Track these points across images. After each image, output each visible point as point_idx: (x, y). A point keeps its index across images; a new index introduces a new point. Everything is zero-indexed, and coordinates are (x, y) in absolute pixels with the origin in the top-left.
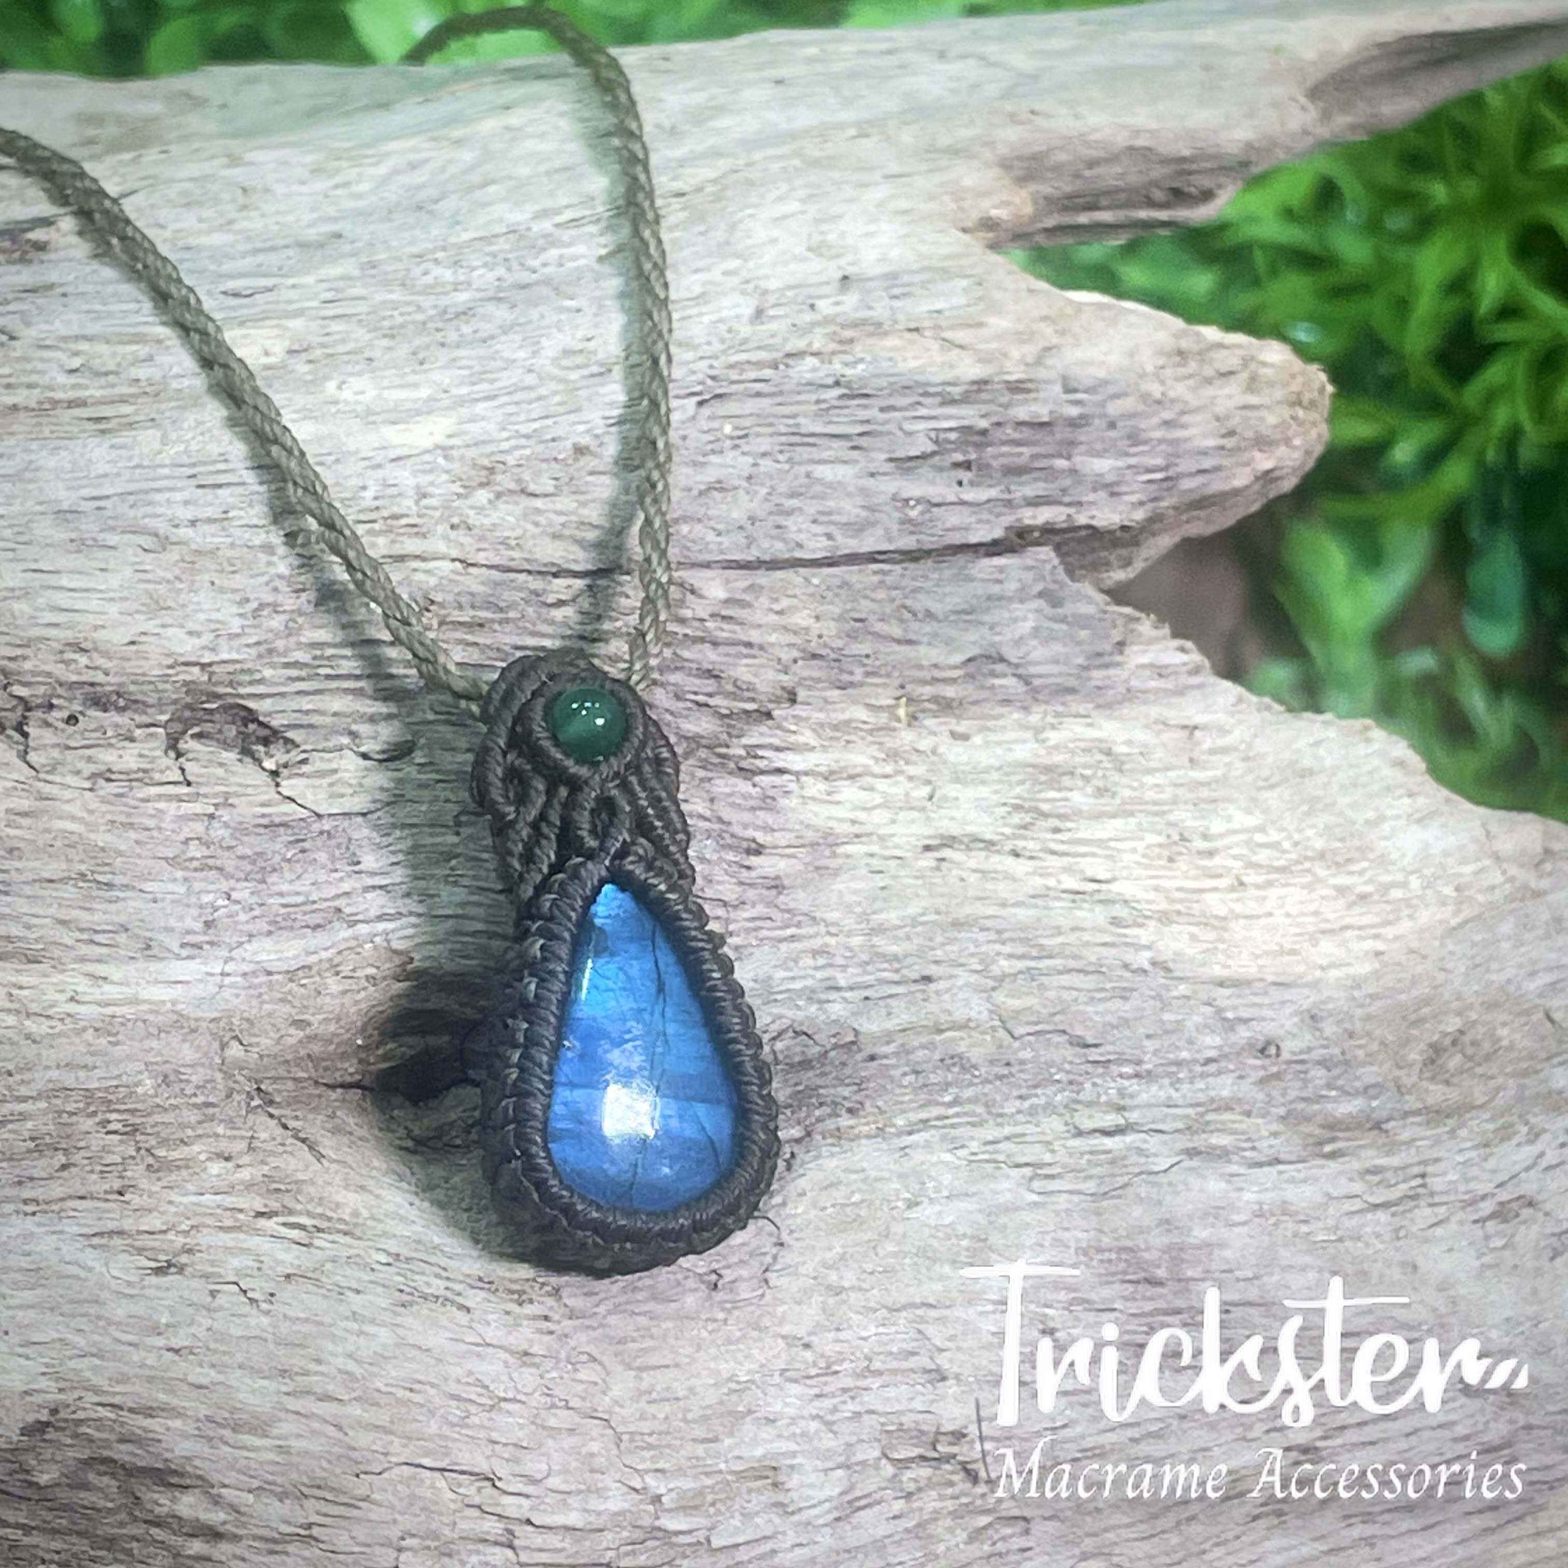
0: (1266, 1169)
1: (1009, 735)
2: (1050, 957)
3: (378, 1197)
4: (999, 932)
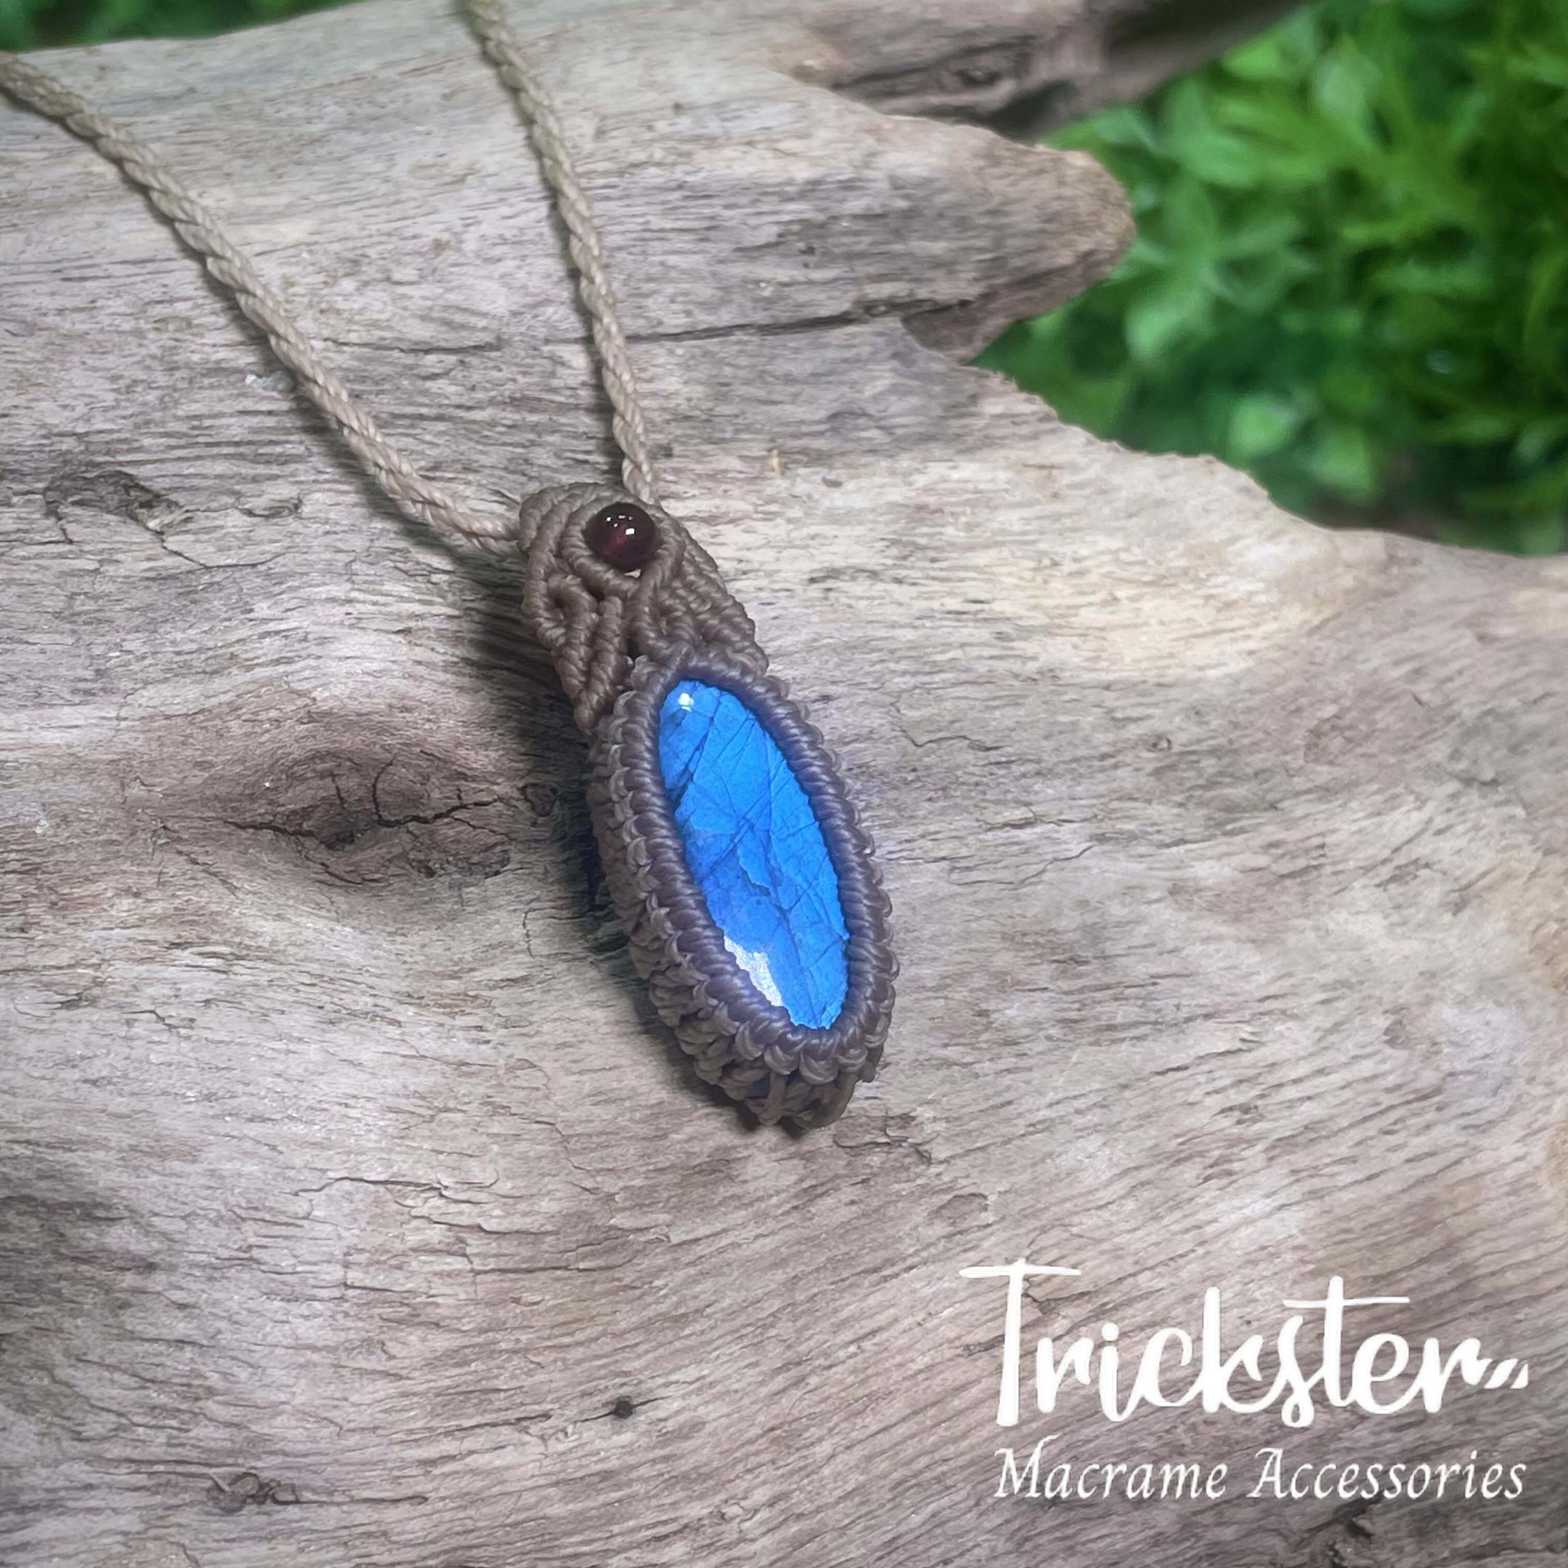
0: (1174, 850)
1: (878, 480)
2: (943, 671)
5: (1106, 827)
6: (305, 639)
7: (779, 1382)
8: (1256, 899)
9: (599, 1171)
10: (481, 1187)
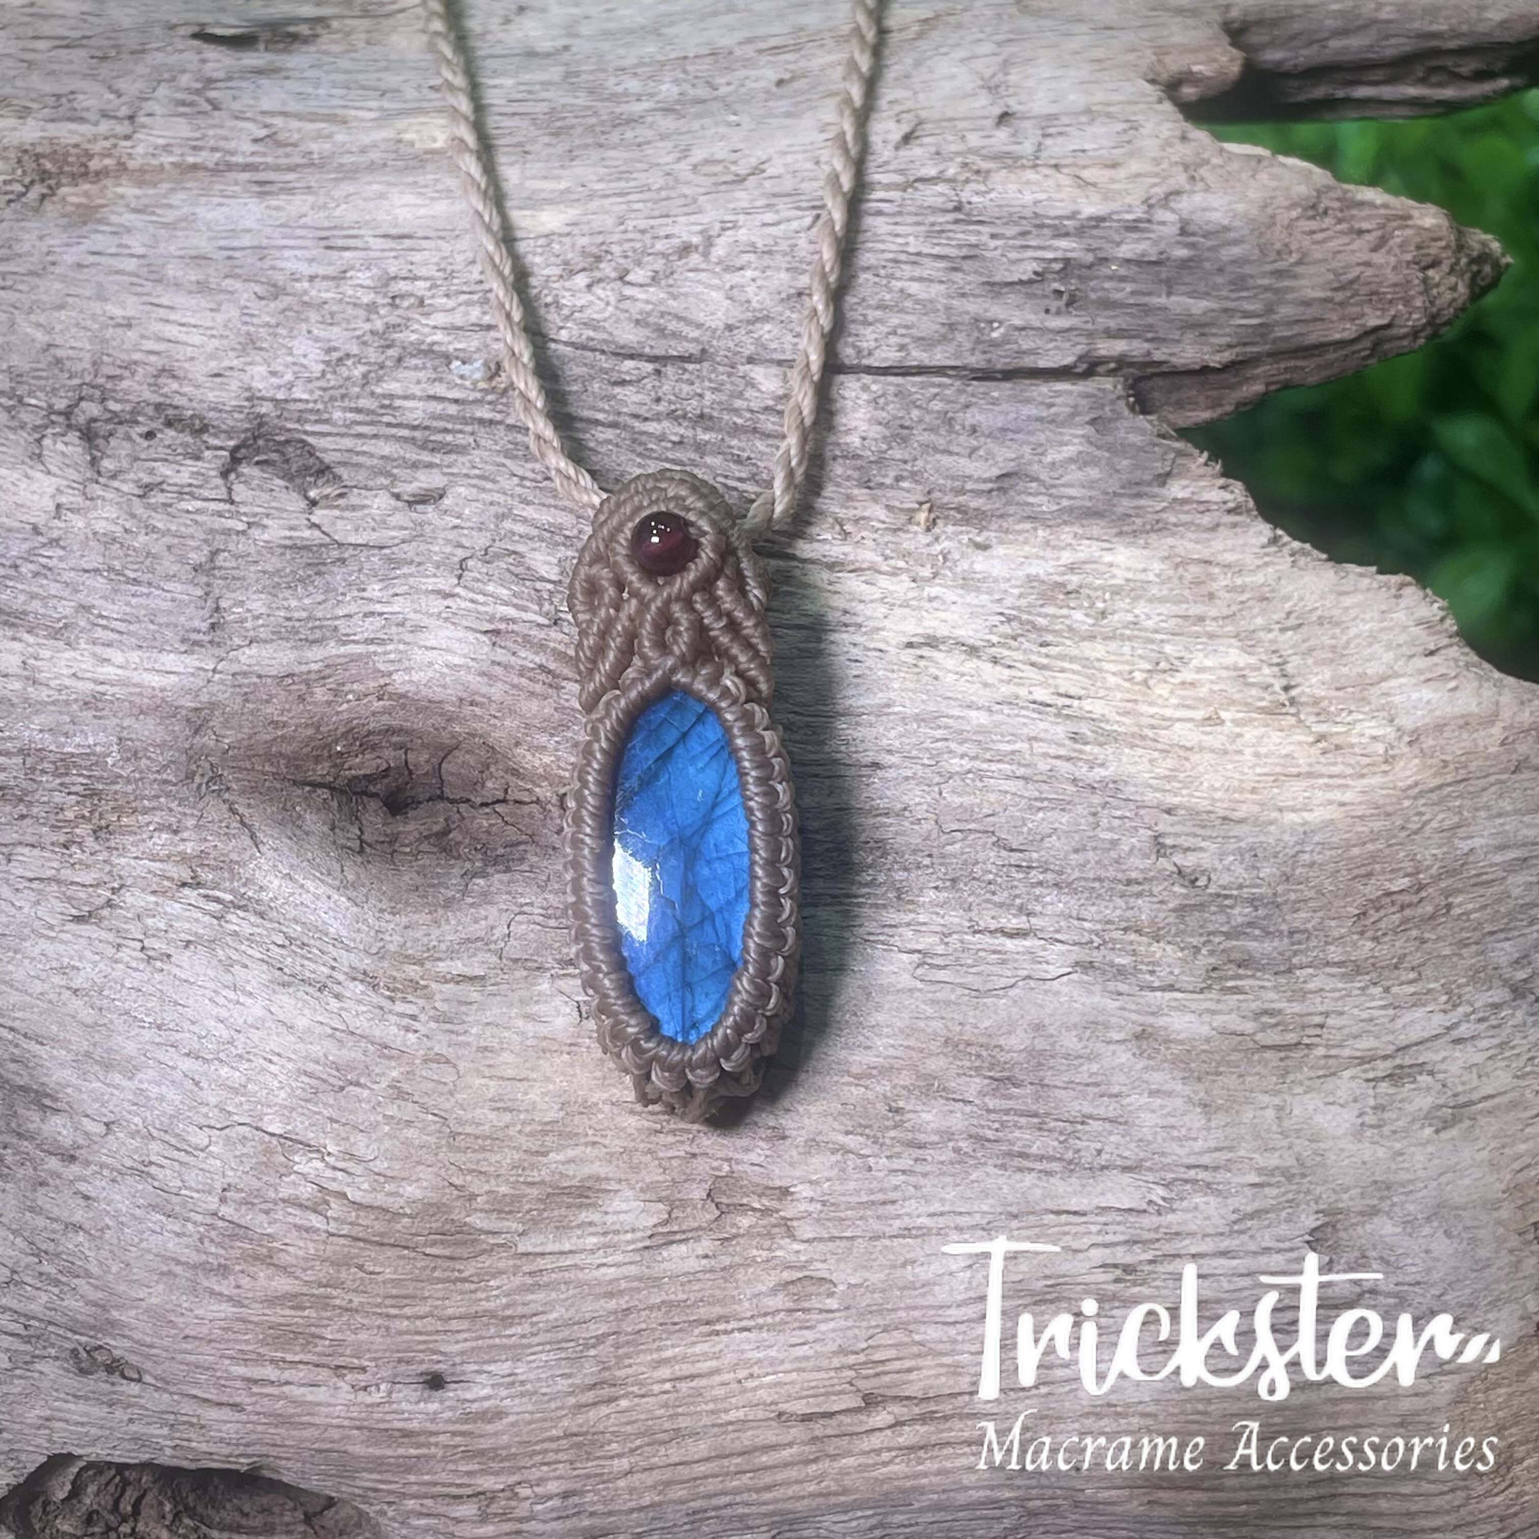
0: (1159, 994)
1: (1026, 550)
2: (1002, 761)
3: (300, 886)
4: (958, 731)
5: (1097, 957)
6: (402, 624)
7: (589, 1396)
8: (1229, 1064)
9: (471, 1171)
10: (361, 1161)
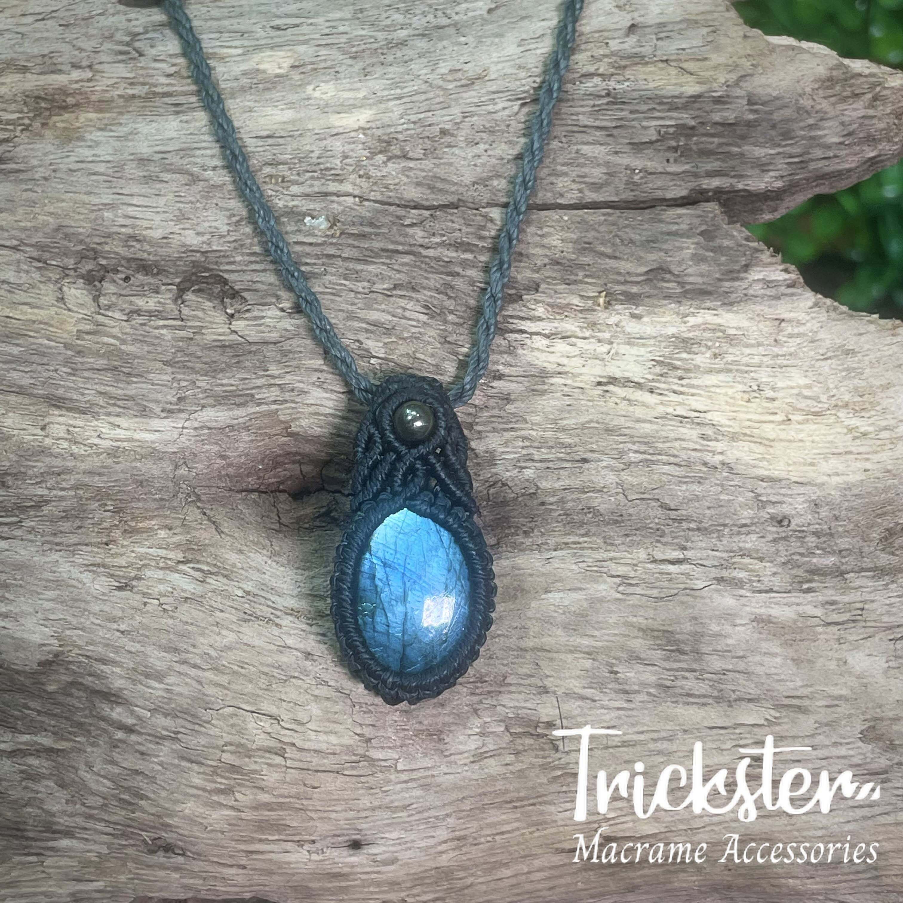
0: (763, 595)
1: (666, 318)
2: (659, 454)
3: (249, 557)
4: (632, 437)
5: (725, 574)
6: (293, 390)
7: (445, 847)
9: (367, 725)
10: (301, 723)
